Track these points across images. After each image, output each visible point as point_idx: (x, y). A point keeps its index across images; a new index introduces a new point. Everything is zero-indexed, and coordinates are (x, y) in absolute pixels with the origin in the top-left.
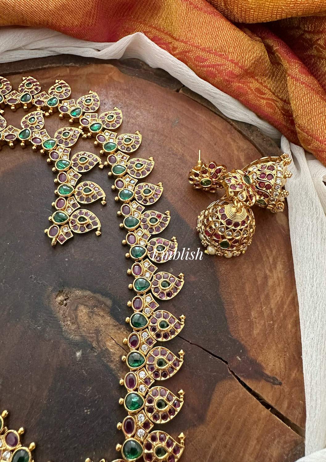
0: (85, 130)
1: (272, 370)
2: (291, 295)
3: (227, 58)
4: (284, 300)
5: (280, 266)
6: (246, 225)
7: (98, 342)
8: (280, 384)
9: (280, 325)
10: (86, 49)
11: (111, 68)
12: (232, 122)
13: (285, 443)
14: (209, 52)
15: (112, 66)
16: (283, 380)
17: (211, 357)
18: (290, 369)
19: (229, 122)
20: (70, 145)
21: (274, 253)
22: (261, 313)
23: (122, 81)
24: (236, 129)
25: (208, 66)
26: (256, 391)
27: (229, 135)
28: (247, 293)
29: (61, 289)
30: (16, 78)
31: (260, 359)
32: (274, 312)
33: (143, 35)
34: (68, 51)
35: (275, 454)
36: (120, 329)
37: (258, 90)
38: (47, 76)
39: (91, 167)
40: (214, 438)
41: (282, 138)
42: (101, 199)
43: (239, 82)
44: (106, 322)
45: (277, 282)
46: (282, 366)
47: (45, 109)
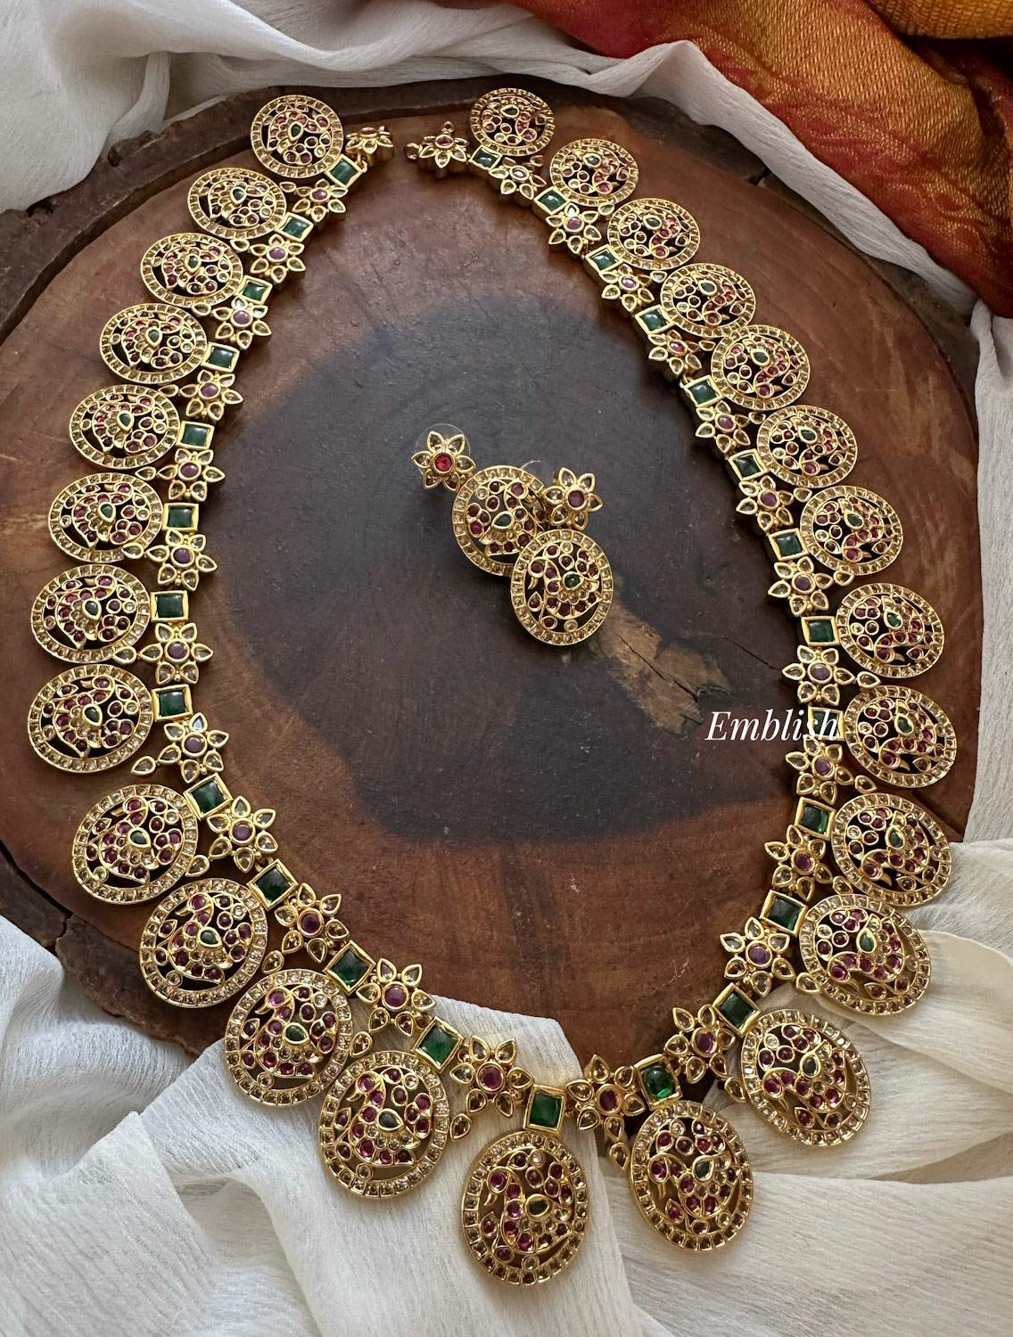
3: (884, 128)
5: (950, 556)
7: (599, 643)
11: (612, 118)
12: (870, 262)
14: (846, 110)
19: (865, 262)
21: (941, 529)
24: (877, 276)
27: (864, 289)
37: (944, 199)
41: (976, 306)
43: (906, 182)
45: (942, 583)
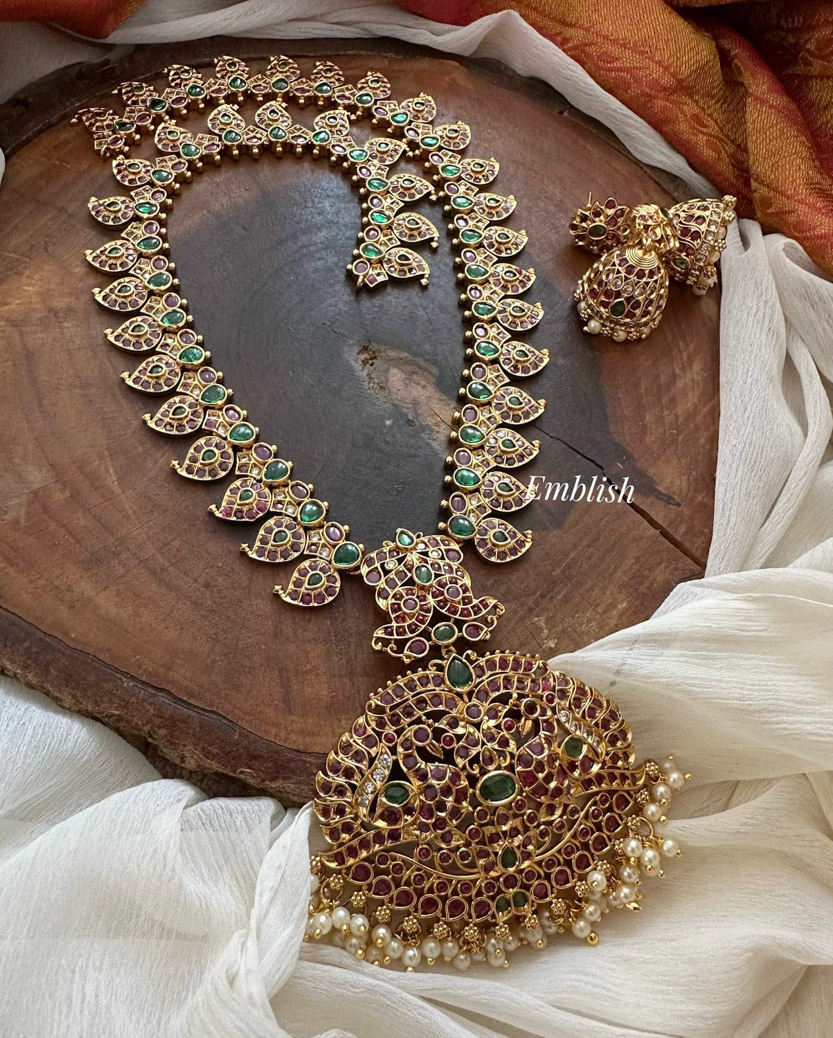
0: (413, 145)
1: (668, 488)
2: (710, 404)
3: (652, 59)
4: (698, 408)
6: (655, 278)
7: (416, 413)
8: (679, 505)
9: (688, 437)
10: (419, 31)
11: (455, 67)
13: (676, 569)
14: (624, 46)
15: (457, 64)
16: (682, 501)
17: (579, 456)
18: (696, 491)
19: (641, 168)
20: (387, 163)
22: (660, 419)
23: (470, 87)
24: (650, 177)
25: (618, 70)
26: (642, 507)
27: (638, 184)
28: (643, 391)
29: (366, 345)
30: (307, 63)
31: (651, 472)
32: (680, 419)
33: (517, 14)
34: (390, 30)
35: (659, 579)
36: (449, 405)
37: (696, 118)
38: (353, 65)
39: (418, 197)
40: (575, 546)
42: (432, 239)
43: (667, 100)
44: (428, 394)
45: (689, 385)
46: (684, 484)
47: (351, 109)
